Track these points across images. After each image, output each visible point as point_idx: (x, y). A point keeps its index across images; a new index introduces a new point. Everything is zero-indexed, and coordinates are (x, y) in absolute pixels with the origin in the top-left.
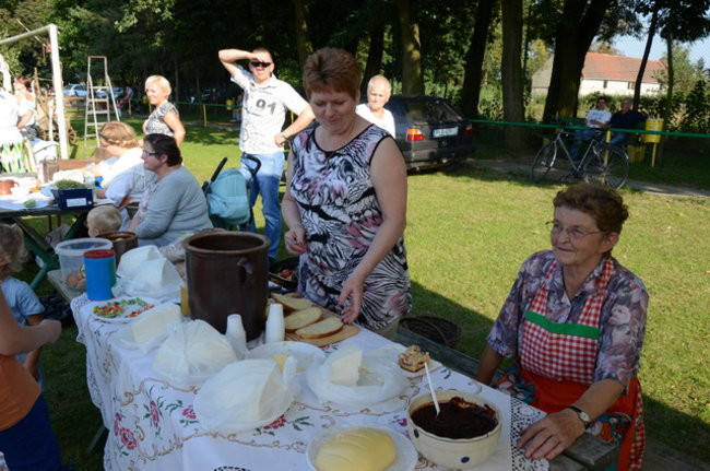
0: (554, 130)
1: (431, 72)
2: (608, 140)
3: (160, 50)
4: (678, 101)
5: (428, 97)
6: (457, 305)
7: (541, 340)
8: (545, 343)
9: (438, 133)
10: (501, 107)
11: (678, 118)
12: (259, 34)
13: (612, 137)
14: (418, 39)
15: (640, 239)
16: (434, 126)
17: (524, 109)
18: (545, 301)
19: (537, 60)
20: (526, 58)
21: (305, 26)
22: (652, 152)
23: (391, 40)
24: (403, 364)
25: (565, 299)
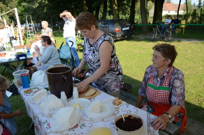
0: (156, 26)
1: (121, 12)
2: (171, 27)
3: (46, 12)
4: (189, 15)
5: (121, 19)
6: (131, 78)
7: (152, 92)
8: (153, 93)
9: (124, 29)
10: (141, 20)
11: (190, 20)
12: (73, 6)
13: (172, 27)
14: (116, 3)
15: (181, 55)
16: (122, 27)
17: (147, 20)
18: (153, 80)
19: (150, 6)
20: (147, 6)
21: (85, 2)
22: (183, 30)
23: (109, 4)
24: (114, 103)
25: (159, 79)
